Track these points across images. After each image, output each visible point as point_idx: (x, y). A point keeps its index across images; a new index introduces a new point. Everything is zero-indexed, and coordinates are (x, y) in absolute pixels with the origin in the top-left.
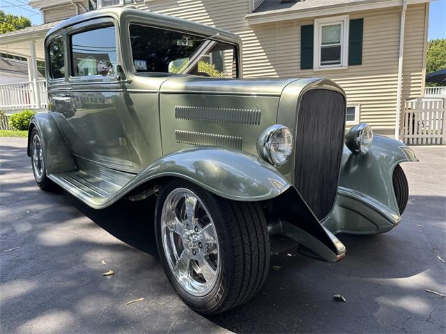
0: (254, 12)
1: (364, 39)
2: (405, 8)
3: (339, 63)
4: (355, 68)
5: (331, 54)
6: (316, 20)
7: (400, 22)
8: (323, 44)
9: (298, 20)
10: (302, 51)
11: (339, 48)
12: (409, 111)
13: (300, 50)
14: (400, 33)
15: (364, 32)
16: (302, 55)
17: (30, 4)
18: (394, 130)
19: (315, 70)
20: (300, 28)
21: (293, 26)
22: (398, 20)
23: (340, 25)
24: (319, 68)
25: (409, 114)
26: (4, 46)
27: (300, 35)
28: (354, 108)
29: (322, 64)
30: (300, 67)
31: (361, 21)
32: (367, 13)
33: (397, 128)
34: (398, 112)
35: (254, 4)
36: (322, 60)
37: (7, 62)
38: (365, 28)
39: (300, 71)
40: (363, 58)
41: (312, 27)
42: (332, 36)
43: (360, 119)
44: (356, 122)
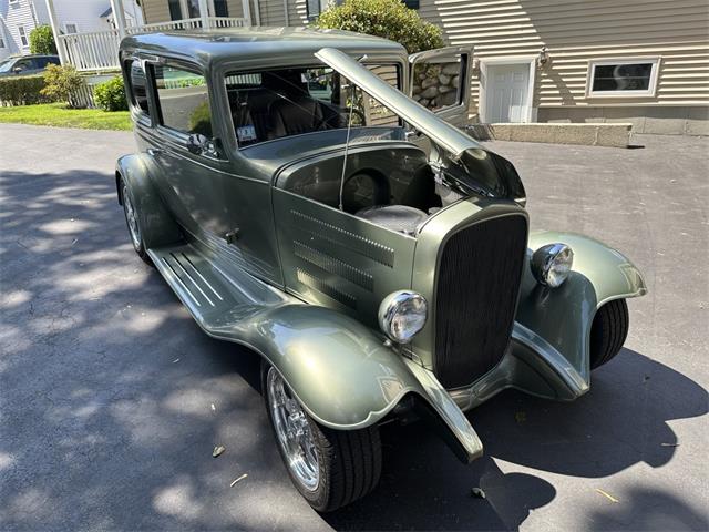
28: (650, 66)
43: (658, 86)
44: (650, 92)
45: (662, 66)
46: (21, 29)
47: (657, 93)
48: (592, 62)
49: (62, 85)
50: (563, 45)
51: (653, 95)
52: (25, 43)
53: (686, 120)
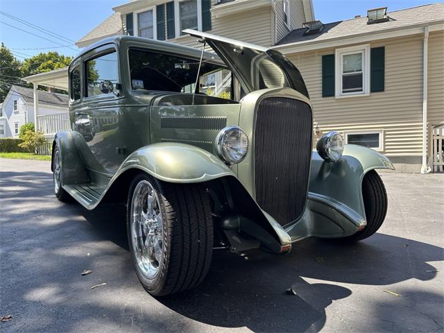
0: (276, 45)
1: (386, 67)
2: (427, 35)
3: (362, 90)
4: (377, 95)
5: (352, 82)
6: (337, 50)
7: (423, 49)
8: (344, 72)
9: (319, 51)
10: (323, 80)
11: (361, 75)
12: (438, 138)
13: (321, 78)
14: (423, 60)
15: (386, 59)
16: (323, 84)
17: (76, 44)
18: (422, 157)
19: (336, 97)
20: (321, 58)
21: (313, 56)
22: (420, 47)
23: (361, 54)
24: (341, 96)
25: (438, 140)
26: (52, 81)
27: (321, 65)
28: (378, 134)
29: (343, 92)
30: (321, 95)
31: (382, 49)
32: (388, 41)
33: (424, 154)
34: (424, 139)
35: (276, 37)
36: (344, 88)
37: (56, 96)
38: (386, 55)
39: (322, 98)
40: (386, 85)
41: (332, 57)
42: (353, 65)
43: (385, 146)
44: (380, 148)
45: (385, 135)
46: (16, 125)
47: (385, 149)
48: (345, 133)
49: (33, 142)
50: (328, 124)
51: (382, 150)
52: (16, 132)
53: (404, 164)
